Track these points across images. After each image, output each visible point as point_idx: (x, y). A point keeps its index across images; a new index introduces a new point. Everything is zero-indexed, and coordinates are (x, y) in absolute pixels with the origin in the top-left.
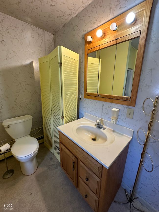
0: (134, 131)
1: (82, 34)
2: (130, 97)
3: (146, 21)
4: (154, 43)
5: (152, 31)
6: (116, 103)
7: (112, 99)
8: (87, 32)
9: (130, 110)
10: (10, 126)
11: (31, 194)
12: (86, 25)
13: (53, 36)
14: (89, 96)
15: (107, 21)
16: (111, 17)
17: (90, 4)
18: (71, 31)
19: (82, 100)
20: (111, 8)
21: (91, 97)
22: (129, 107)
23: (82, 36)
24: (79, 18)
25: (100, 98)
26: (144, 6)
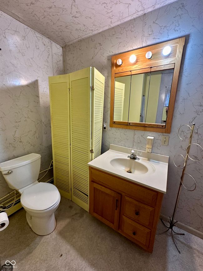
0: (169, 158)
1: (108, 55)
2: (165, 124)
3: (179, 56)
4: (187, 76)
5: (184, 65)
6: (150, 131)
7: (146, 127)
8: (114, 53)
9: (165, 137)
10: (12, 171)
11: (62, 256)
12: (113, 46)
13: (61, 49)
14: (116, 125)
15: (139, 47)
16: (144, 45)
17: (118, 25)
18: (91, 48)
19: (106, 130)
20: (143, 35)
21: (119, 125)
22: (164, 134)
23: (108, 57)
24: (104, 36)
25: (131, 127)
26: (177, 43)
